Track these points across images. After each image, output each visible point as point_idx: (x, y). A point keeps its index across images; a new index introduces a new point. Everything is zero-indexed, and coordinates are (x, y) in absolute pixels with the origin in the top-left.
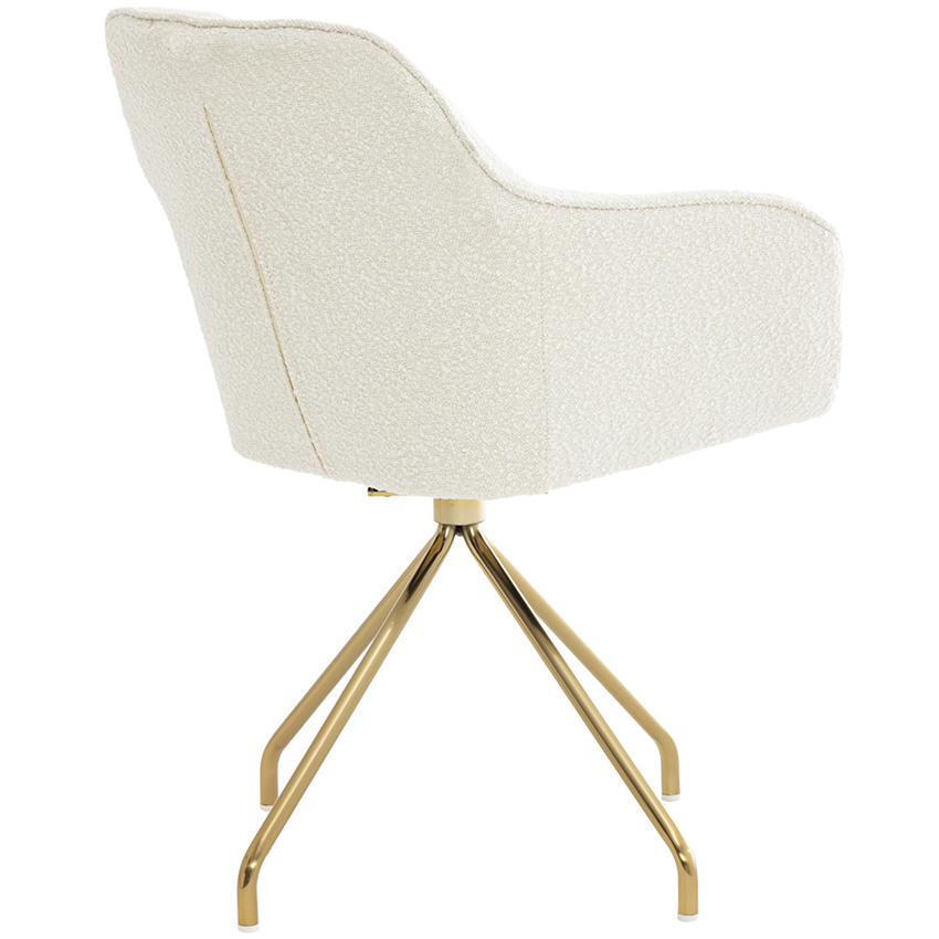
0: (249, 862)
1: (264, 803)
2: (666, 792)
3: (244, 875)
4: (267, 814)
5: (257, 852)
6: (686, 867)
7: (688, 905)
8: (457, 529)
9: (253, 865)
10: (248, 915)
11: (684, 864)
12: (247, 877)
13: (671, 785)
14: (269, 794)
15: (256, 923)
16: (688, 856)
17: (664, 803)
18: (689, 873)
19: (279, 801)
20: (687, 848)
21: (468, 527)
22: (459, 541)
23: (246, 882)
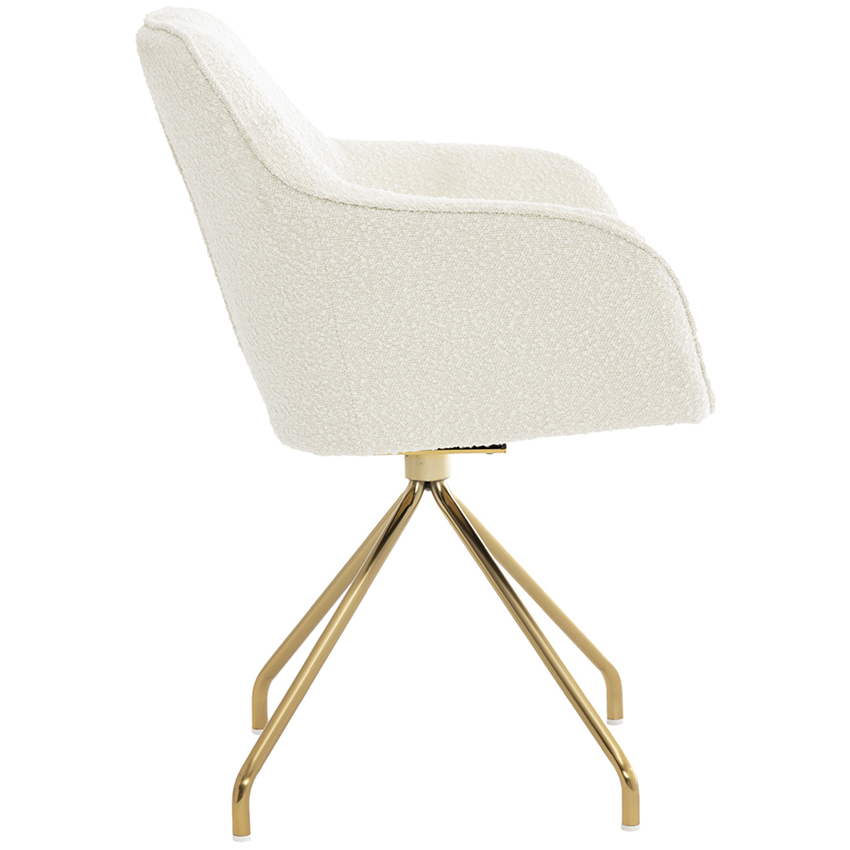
0: (243, 780)
1: (256, 727)
2: (611, 717)
3: (238, 791)
4: (258, 736)
5: (249, 770)
6: (629, 783)
7: (630, 817)
8: (425, 484)
9: (246, 782)
10: (241, 828)
11: (627, 780)
12: (241, 792)
13: (615, 711)
14: (260, 720)
15: (249, 833)
16: (631, 773)
17: (609, 727)
18: (631, 788)
19: (269, 726)
20: (630, 766)
21: (435, 482)
22: (428, 495)
23: (240, 797)
